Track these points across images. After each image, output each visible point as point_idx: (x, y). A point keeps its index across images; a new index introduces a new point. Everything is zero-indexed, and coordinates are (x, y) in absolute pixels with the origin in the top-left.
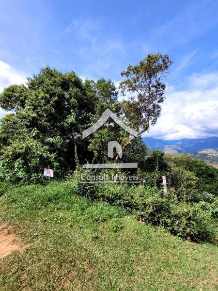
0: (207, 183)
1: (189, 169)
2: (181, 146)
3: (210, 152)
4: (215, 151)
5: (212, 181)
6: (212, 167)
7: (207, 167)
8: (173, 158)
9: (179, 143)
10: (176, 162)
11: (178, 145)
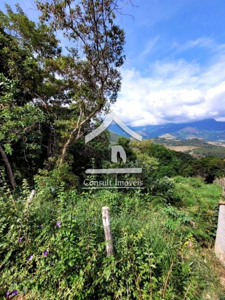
0: (166, 165)
1: (153, 155)
2: (145, 132)
3: (168, 136)
4: (171, 136)
5: (169, 162)
6: (169, 149)
7: (166, 151)
8: (138, 144)
9: (144, 129)
10: (141, 149)
11: (143, 131)
